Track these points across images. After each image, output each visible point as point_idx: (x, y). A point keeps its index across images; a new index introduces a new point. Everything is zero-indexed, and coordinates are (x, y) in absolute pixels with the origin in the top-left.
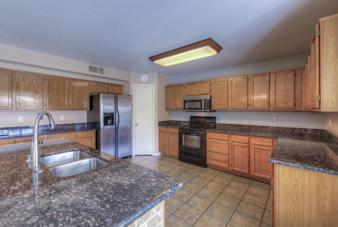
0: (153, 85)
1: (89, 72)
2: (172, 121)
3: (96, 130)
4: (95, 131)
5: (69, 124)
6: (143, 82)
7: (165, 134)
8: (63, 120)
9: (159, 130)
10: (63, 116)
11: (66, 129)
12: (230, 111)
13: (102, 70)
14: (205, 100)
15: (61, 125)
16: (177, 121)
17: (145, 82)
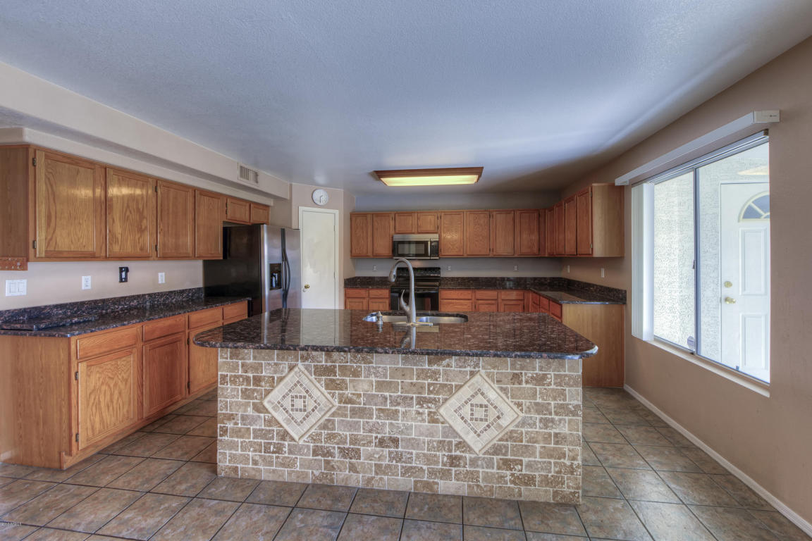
0: (337, 212)
1: (239, 178)
2: (359, 278)
3: (249, 301)
4: (247, 302)
5: (175, 291)
6: (318, 203)
7: (362, 300)
8: (164, 282)
9: (345, 294)
10: (163, 274)
11: (171, 302)
12: (467, 258)
13: (256, 175)
14: (431, 242)
15: (161, 294)
16: (370, 278)
17: (322, 204)
